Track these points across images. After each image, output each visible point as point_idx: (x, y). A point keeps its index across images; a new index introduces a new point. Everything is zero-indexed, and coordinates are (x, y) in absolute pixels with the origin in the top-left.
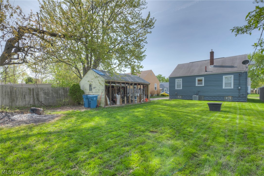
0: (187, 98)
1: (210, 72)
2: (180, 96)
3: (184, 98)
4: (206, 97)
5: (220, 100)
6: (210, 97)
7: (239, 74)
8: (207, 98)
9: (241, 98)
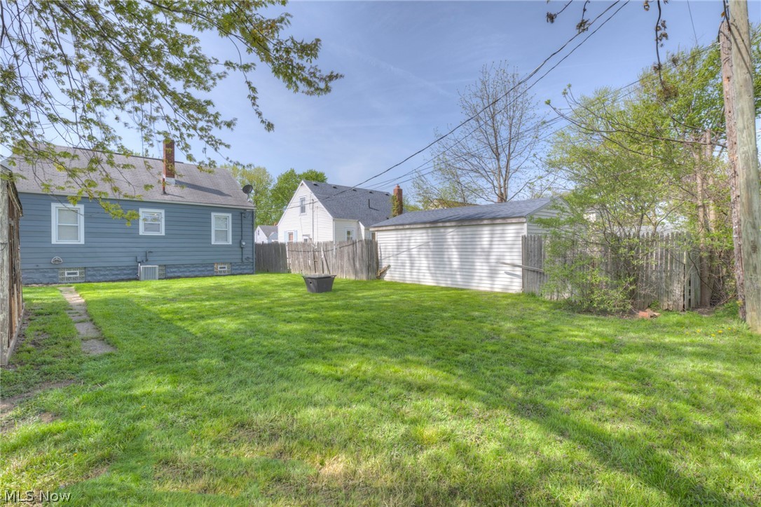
0: (107, 275)
1: (181, 199)
2: (77, 269)
3: (95, 275)
4: (171, 268)
5: (206, 273)
6: (181, 268)
7: (242, 213)
8: (174, 270)
9: (245, 265)
